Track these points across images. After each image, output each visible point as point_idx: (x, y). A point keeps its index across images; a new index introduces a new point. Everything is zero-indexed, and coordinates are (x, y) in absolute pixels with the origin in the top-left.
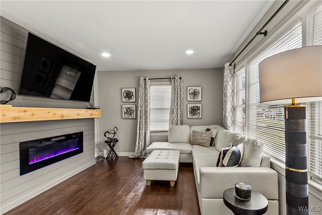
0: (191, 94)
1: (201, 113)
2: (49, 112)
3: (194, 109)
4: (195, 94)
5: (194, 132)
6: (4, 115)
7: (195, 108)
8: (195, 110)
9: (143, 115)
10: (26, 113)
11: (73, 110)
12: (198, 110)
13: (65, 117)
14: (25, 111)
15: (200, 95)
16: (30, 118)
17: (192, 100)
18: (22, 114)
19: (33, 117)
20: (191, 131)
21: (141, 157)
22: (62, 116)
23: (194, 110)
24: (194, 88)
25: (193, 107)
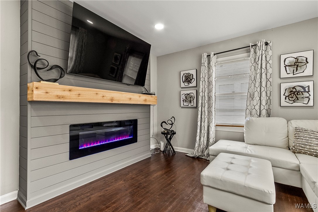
0: (289, 66)
1: (311, 97)
2: (97, 94)
3: (294, 90)
4: (297, 64)
5: (298, 130)
6: (47, 93)
7: (298, 89)
8: (299, 92)
9: (206, 102)
10: (71, 93)
11: (124, 94)
12: (305, 91)
13: (116, 100)
14: (70, 91)
15: (310, 65)
16: (76, 99)
17: (291, 75)
18: (67, 93)
19: (80, 97)
20: (291, 129)
21: (203, 157)
22: (112, 100)
23: (295, 92)
24: (296, 55)
25: (294, 88)
